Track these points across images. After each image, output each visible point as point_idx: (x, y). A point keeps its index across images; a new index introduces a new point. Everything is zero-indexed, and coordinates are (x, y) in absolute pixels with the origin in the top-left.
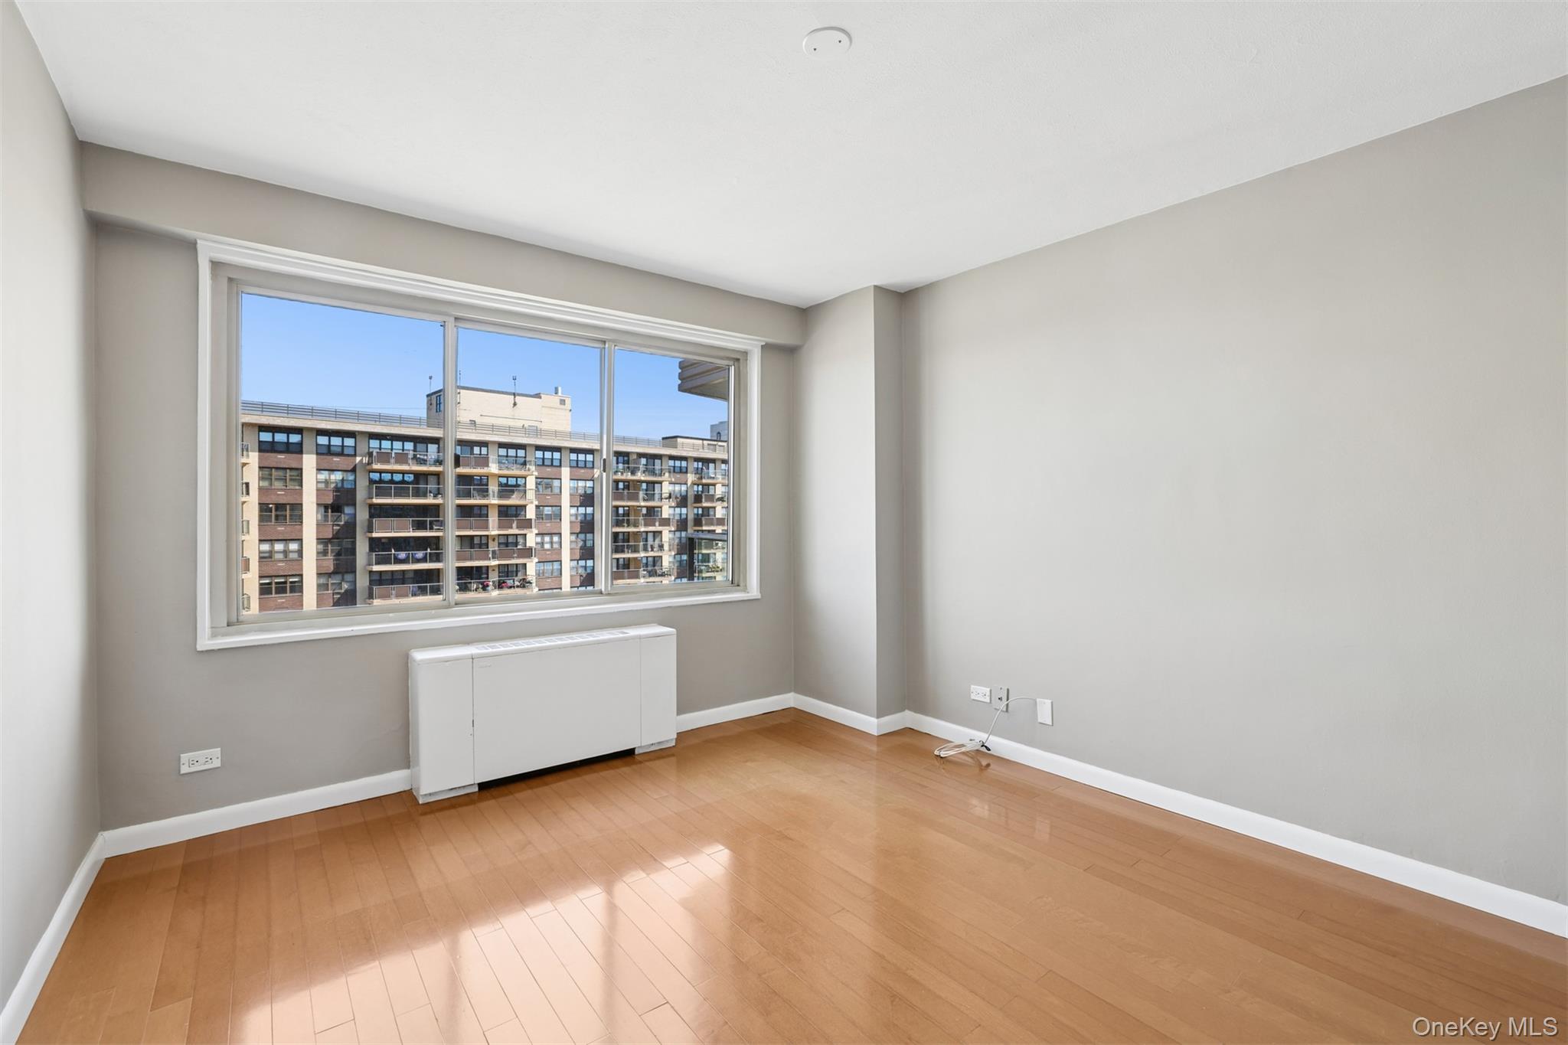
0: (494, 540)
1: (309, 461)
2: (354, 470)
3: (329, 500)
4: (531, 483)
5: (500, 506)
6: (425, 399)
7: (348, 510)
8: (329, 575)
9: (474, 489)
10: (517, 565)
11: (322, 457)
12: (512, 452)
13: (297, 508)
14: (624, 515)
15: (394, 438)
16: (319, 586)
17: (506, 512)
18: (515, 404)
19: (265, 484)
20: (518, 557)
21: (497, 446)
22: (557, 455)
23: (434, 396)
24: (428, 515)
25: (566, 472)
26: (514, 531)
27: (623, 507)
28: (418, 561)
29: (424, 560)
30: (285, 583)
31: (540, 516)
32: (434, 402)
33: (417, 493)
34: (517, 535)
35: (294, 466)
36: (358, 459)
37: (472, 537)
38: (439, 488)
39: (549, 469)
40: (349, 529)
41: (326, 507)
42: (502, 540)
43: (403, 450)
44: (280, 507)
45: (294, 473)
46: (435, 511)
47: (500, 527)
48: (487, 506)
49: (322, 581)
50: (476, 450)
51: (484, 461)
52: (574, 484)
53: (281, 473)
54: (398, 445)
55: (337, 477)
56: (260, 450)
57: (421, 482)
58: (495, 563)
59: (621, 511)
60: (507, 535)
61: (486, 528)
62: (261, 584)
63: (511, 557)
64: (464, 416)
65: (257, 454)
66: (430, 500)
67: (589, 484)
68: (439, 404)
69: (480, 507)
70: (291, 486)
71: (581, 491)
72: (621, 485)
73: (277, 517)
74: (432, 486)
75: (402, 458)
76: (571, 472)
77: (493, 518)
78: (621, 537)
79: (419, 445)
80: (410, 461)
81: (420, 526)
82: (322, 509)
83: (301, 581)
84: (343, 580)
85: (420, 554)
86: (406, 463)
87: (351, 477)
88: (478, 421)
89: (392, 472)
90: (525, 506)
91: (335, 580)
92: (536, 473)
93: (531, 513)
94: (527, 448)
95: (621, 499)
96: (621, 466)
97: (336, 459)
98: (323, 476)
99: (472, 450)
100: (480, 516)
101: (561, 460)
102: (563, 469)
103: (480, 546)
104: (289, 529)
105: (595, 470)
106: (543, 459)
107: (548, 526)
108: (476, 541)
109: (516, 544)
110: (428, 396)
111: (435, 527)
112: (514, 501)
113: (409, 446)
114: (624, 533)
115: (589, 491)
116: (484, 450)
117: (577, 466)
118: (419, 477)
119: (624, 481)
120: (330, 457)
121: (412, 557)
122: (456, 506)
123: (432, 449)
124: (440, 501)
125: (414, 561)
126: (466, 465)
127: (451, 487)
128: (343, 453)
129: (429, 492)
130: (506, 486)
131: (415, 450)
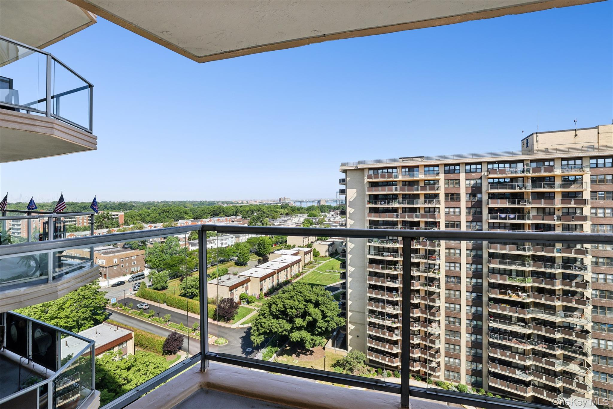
0: (559, 210)
1: (463, 176)
2: (481, 178)
3: (470, 191)
4: (587, 179)
5: (562, 192)
6: (521, 142)
7: (479, 195)
8: (471, 222)
9: (546, 184)
10: (576, 225)
11: (468, 174)
12: (571, 162)
13: (459, 195)
15: (499, 162)
16: (467, 226)
17: (567, 196)
18: (576, 135)
19: (447, 186)
20: (575, 220)
21: (561, 160)
22: (609, 161)
23: (525, 140)
24: (518, 197)
26: (573, 205)
28: (512, 219)
29: (514, 218)
30: (454, 224)
31: (593, 198)
32: (525, 143)
33: (512, 188)
34: (575, 208)
35: (457, 179)
36: (483, 173)
37: (544, 209)
38: (524, 184)
39: (601, 169)
40: (479, 204)
41: (470, 194)
42: (565, 210)
43: (504, 167)
44: (452, 195)
45: (457, 181)
46: (521, 196)
47: (562, 203)
48: (554, 192)
49: (468, 224)
50: (546, 163)
51: (551, 169)
53: (452, 181)
54: (501, 166)
55: (473, 182)
56: (445, 173)
57: (514, 182)
58: (560, 222)
60: (568, 208)
61: (553, 203)
62: (446, 224)
63: (571, 220)
64: (542, 147)
65: (444, 175)
66: (518, 190)
68: (527, 143)
69: (550, 193)
70: (457, 186)
73: (451, 198)
74: (520, 183)
75: (503, 171)
77: (558, 199)
79: (513, 165)
80: (507, 173)
81: (514, 203)
82: (468, 195)
83: (460, 224)
84: (477, 224)
85: (512, 216)
86: (505, 173)
87: (479, 181)
88: (550, 147)
89: (499, 178)
90: (582, 192)
91: (474, 224)
92: (590, 172)
93: (587, 196)
94: (583, 159)
97: (473, 174)
98: (468, 182)
99: (544, 164)
100: (549, 197)
103: (550, 213)
104: (455, 203)
106: (597, 164)
107: (600, 203)
108: (547, 210)
109: (575, 213)
110: (522, 141)
111: (521, 203)
112: (573, 188)
113: (507, 165)
116: (552, 163)
118: (512, 179)
120: (471, 174)
121: (508, 217)
122: (532, 193)
123: (520, 165)
124: (523, 190)
125: (509, 219)
126: (540, 172)
127: (529, 184)
128: (476, 172)
129: (518, 186)
130: (566, 181)
131: (510, 167)
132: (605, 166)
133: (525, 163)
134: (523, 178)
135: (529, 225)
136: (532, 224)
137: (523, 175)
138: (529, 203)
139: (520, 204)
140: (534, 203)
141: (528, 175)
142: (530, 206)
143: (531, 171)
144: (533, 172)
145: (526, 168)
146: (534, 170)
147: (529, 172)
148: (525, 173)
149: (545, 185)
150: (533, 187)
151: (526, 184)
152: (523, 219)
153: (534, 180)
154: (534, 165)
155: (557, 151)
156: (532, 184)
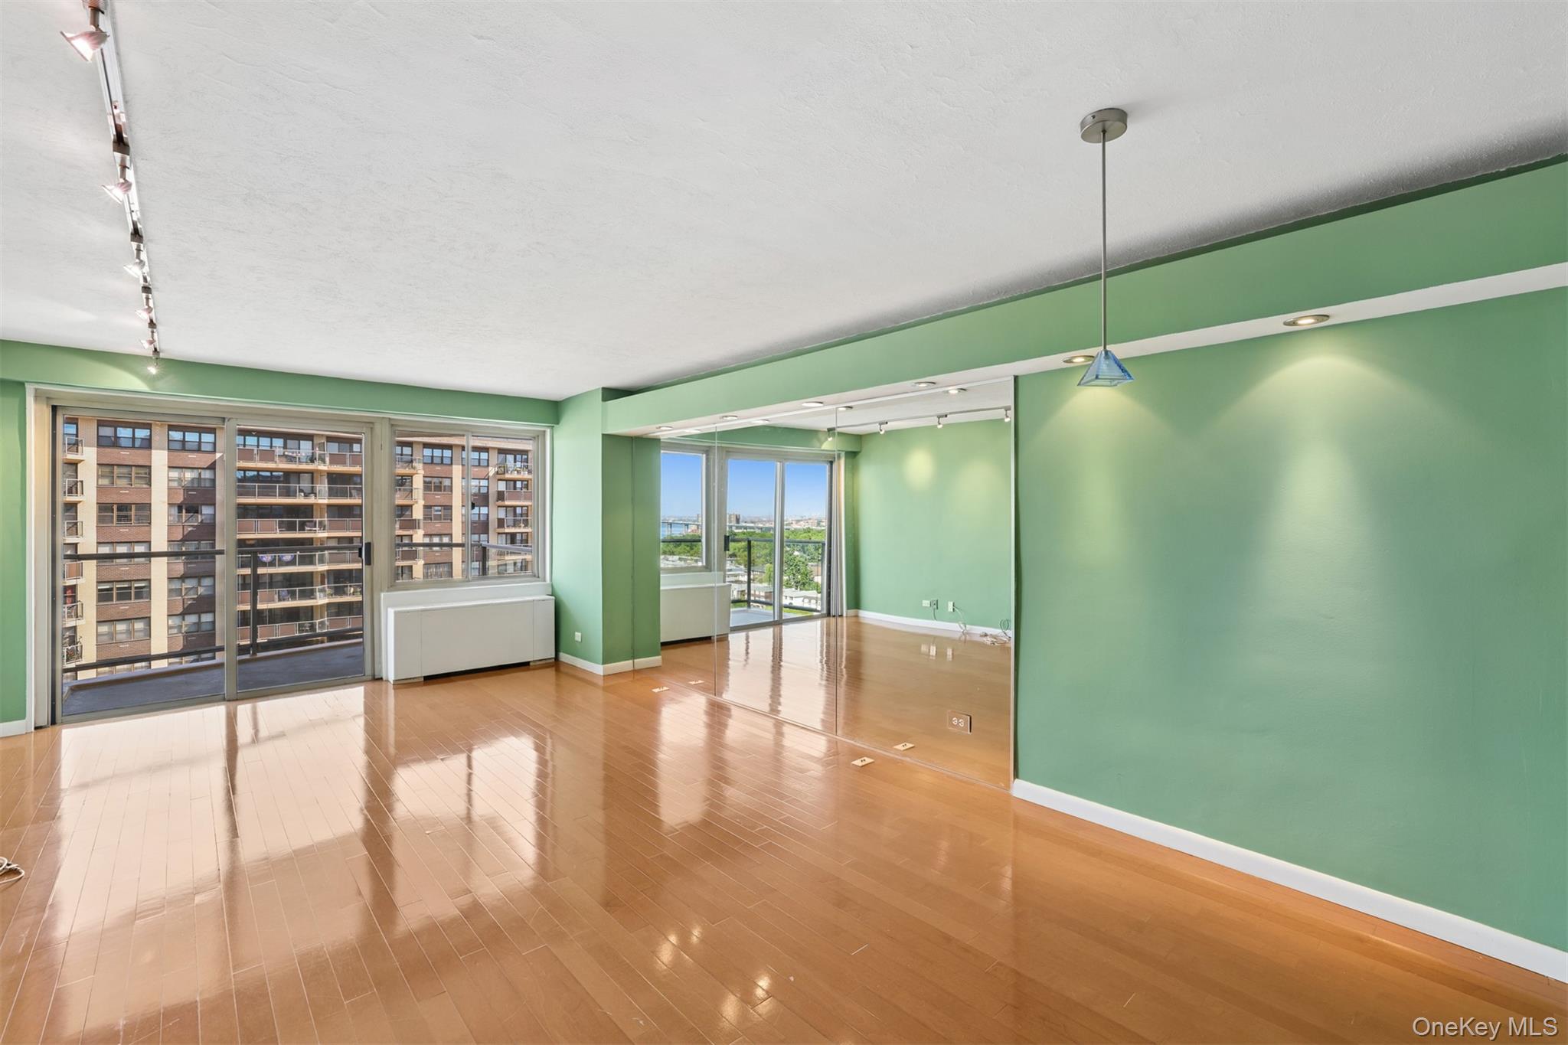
1: (159, 458)
2: (212, 467)
3: (180, 499)
4: (418, 482)
7: (206, 510)
8: (183, 578)
11: (176, 454)
13: (145, 508)
14: (521, 515)
15: (260, 434)
16: (170, 591)
19: (105, 482)
20: (403, 559)
22: (447, 453)
24: (300, 515)
25: (457, 471)
27: (522, 507)
28: (288, 564)
29: (292, 563)
30: (130, 588)
31: (427, 517)
33: (288, 493)
34: (402, 536)
35: (141, 463)
36: (218, 455)
38: (313, 487)
39: (438, 468)
40: (208, 530)
41: (180, 508)
43: (271, 447)
44: (123, 507)
45: (142, 471)
46: (306, 511)
49: (176, 585)
52: (466, 483)
53: (125, 470)
54: (265, 442)
55: (189, 475)
56: (99, 445)
57: (291, 480)
59: (519, 511)
62: (100, 590)
65: (94, 450)
66: (300, 500)
67: (484, 483)
70: (136, 484)
71: (475, 490)
72: (519, 484)
73: (119, 518)
74: (305, 485)
75: (268, 455)
76: (463, 471)
78: (518, 537)
79: (289, 442)
80: (277, 459)
81: (291, 527)
82: (175, 511)
83: (150, 587)
84: (199, 585)
85: (288, 557)
86: (273, 460)
87: (207, 474)
89: (258, 470)
90: (411, 506)
91: (190, 584)
92: (423, 472)
93: (418, 513)
94: (414, 446)
95: (518, 498)
96: (519, 464)
97: (192, 456)
98: (175, 474)
101: (452, 458)
102: (454, 466)
104: (134, 530)
105: (490, 468)
106: (432, 457)
107: (438, 526)
111: (307, 528)
112: (402, 499)
113: (278, 442)
114: (522, 533)
115: (484, 491)
117: (471, 465)
118: (288, 475)
119: (522, 481)
120: (184, 454)
121: (280, 560)
122: (329, 506)
123: (306, 445)
124: (311, 500)
125: (282, 564)
126: (344, 463)
127: (323, 486)
128: (199, 450)
129: (301, 491)
131: (285, 447)
132: (442, 463)
133: (316, 441)
134: (312, 473)
135: (322, 575)
136: (328, 571)
137: (311, 467)
138: (322, 526)
139: (304, 530)
140: (332, 529)
141: (322, 467)
142: (325, 535)
143: (327, 459)
144: (331, 463)
145: (318, 452)
146: (335, 459)
147: (324, 461)
148: (316, 463)
149: (353, 491)
150: (332, 493)
151: (318, 487)
152: (311, 562)
153: (333, 478)
154: (334, 448)
156: (329, 488)
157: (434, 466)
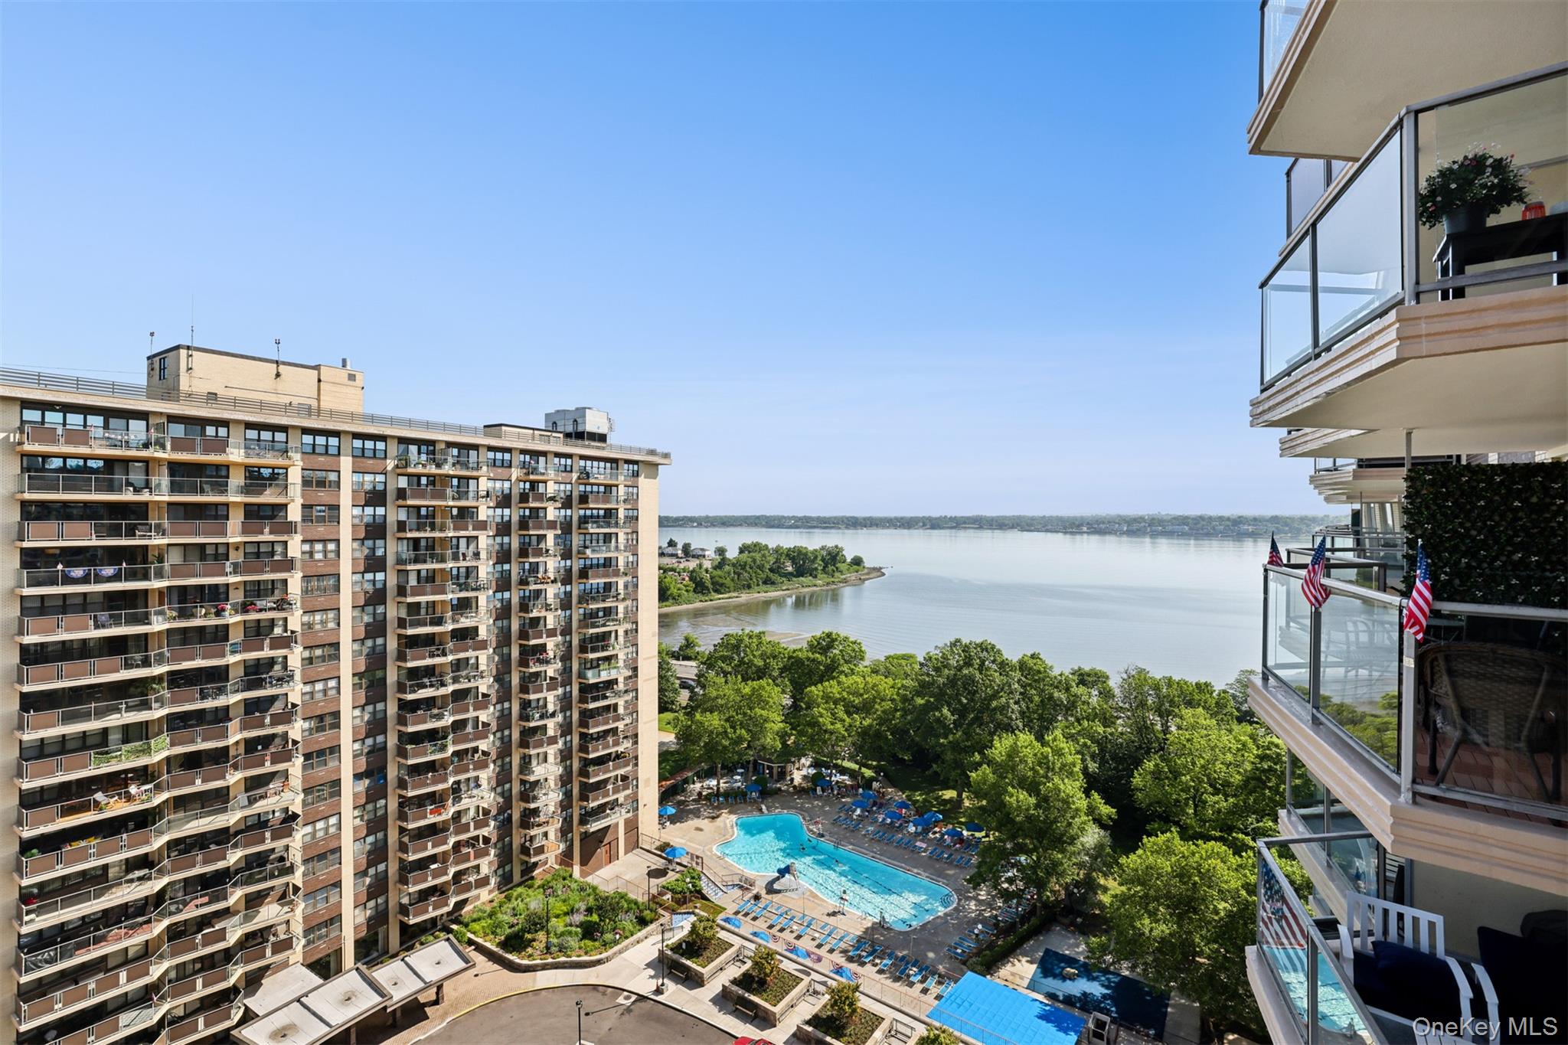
0: (237, 549)
4: (295, 476)
5: (246, 505)
6: (145, 363)
9: (207, 483)
10: (273, 581)
12: (266, 435)
14: (427, 517)
15: (69, 409)
17: (255, 514)
18: (278, 375)
20: (273, 571)
21: (243, 426)
22: (333, 441)
23: (157, 359)
24: (128, 516)
25: (346, 463)
26: (267, 537)
27: (427, 507)
28: (109, 579)
29: (116, 578)
31: (306, 519)
32: (157, 366)
33: (111, 488)
34: (273, 543)
37: (203, 546)
38: (147, 480)
39: (322, 459)
42: (250, 549)
43: (84, 426)
46: (137, 513)
47: (245, 531)
48: (227, 505)
50: (210, 431)
51: (221, 445)
52: (357, 477)
54: (74, 419)
57: (116, 470)
58: (238, 579)
59: (423, 511)
60: (258, 543)
61: (224, 533)
63: (262, 572)
64: (201, 387)
66: (128, 496)
67: (380, 478)
68: (162, 369)
69: (216, 505)
71: (368, 487)
72: (424, 480)
74: (137, 477)
75: (79, 437)
76: (353, 463)
77: (235, 521)
78: (423, 543)
79: (113, 422)
81: (115, 532)
85: (109, 571)
86: (88, 444)
88: (221, 392)
89: (65, 457)
90: (285, 506)
92: (301, 463)
93: (294, 514)
94: (290, 431)
95: (423, 496)
96: (424, 457)
99: (203, 433)
100: (216, 517)
101: (339, 447)
102: (342, 458)
103: (216, 557)
105: (388, 461)
106: (314, 445)
107: (321, 530)
108: (210, 551)
109: (272, 553)
110: (149, 358)
111: (138, 533)
112: (269, 497)
113: (96, 421)
114: (427, 538)
115: (380, 487)
116: (222, 432)
117: (363, 456)
118: (110, 463)
119: (428, 476)
121: (96, 575)
122: (170, 504)
123: (137, 426)
124: (145, 496)
125: (100, 580)
126: (191, 449)
127: (164, 480)
129: (129, 484)
130: (256, 479)
131: (106, 426)
132: (327, 452)
133: (152, 421)
134: (146, 461)
135: (161, 592)
136: (169, 588)
137: (144, 454)
138: (161, 530)
139: (134, 535)
140: (174, 534)
141: (160, 454)
142: (165, 541)
143: (168, 446)
144: (173, 449)
145: (154, 435)
146: (177, 445)
147: (163, 447)
148: (151, 449)
149: (205, 486)
150: (175, 488)
151: (154, 480)
152: (146, 577)
153: (175, 468)
154: (178, 430)
155: (235, 402)
156: (172, 483)
157: (316, 456)
